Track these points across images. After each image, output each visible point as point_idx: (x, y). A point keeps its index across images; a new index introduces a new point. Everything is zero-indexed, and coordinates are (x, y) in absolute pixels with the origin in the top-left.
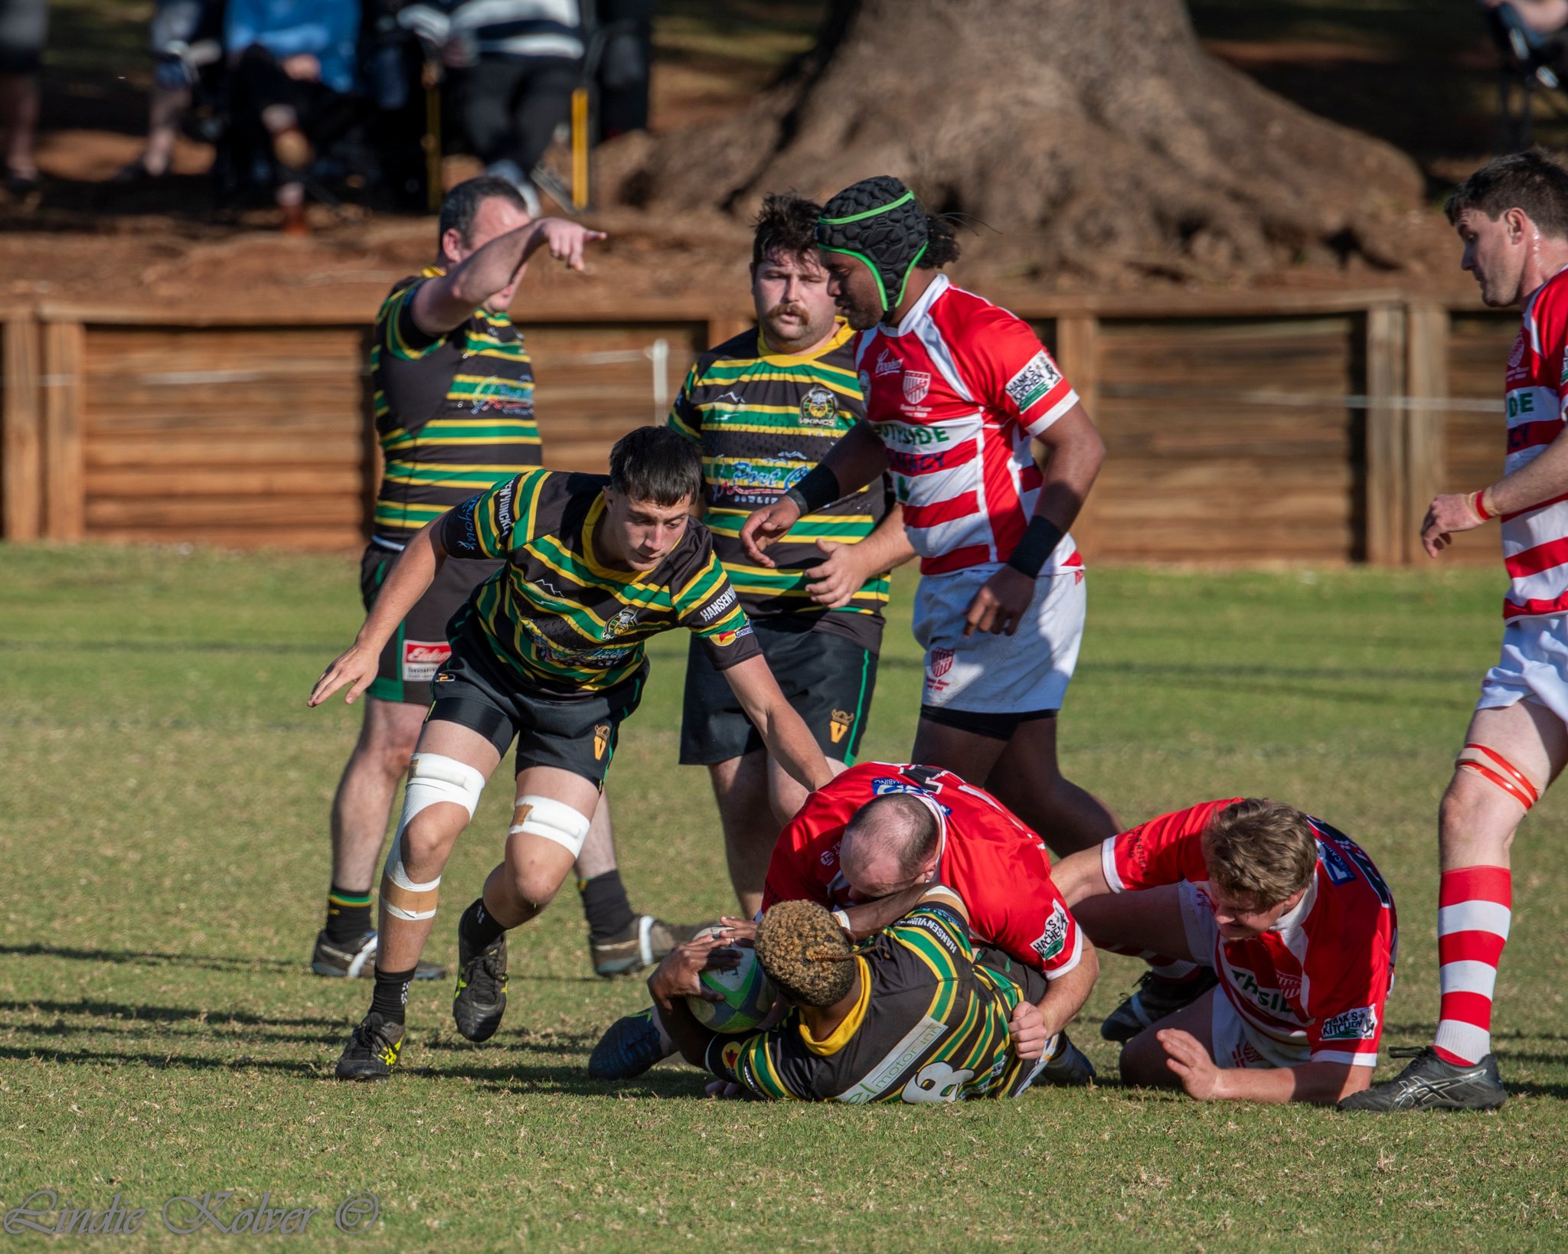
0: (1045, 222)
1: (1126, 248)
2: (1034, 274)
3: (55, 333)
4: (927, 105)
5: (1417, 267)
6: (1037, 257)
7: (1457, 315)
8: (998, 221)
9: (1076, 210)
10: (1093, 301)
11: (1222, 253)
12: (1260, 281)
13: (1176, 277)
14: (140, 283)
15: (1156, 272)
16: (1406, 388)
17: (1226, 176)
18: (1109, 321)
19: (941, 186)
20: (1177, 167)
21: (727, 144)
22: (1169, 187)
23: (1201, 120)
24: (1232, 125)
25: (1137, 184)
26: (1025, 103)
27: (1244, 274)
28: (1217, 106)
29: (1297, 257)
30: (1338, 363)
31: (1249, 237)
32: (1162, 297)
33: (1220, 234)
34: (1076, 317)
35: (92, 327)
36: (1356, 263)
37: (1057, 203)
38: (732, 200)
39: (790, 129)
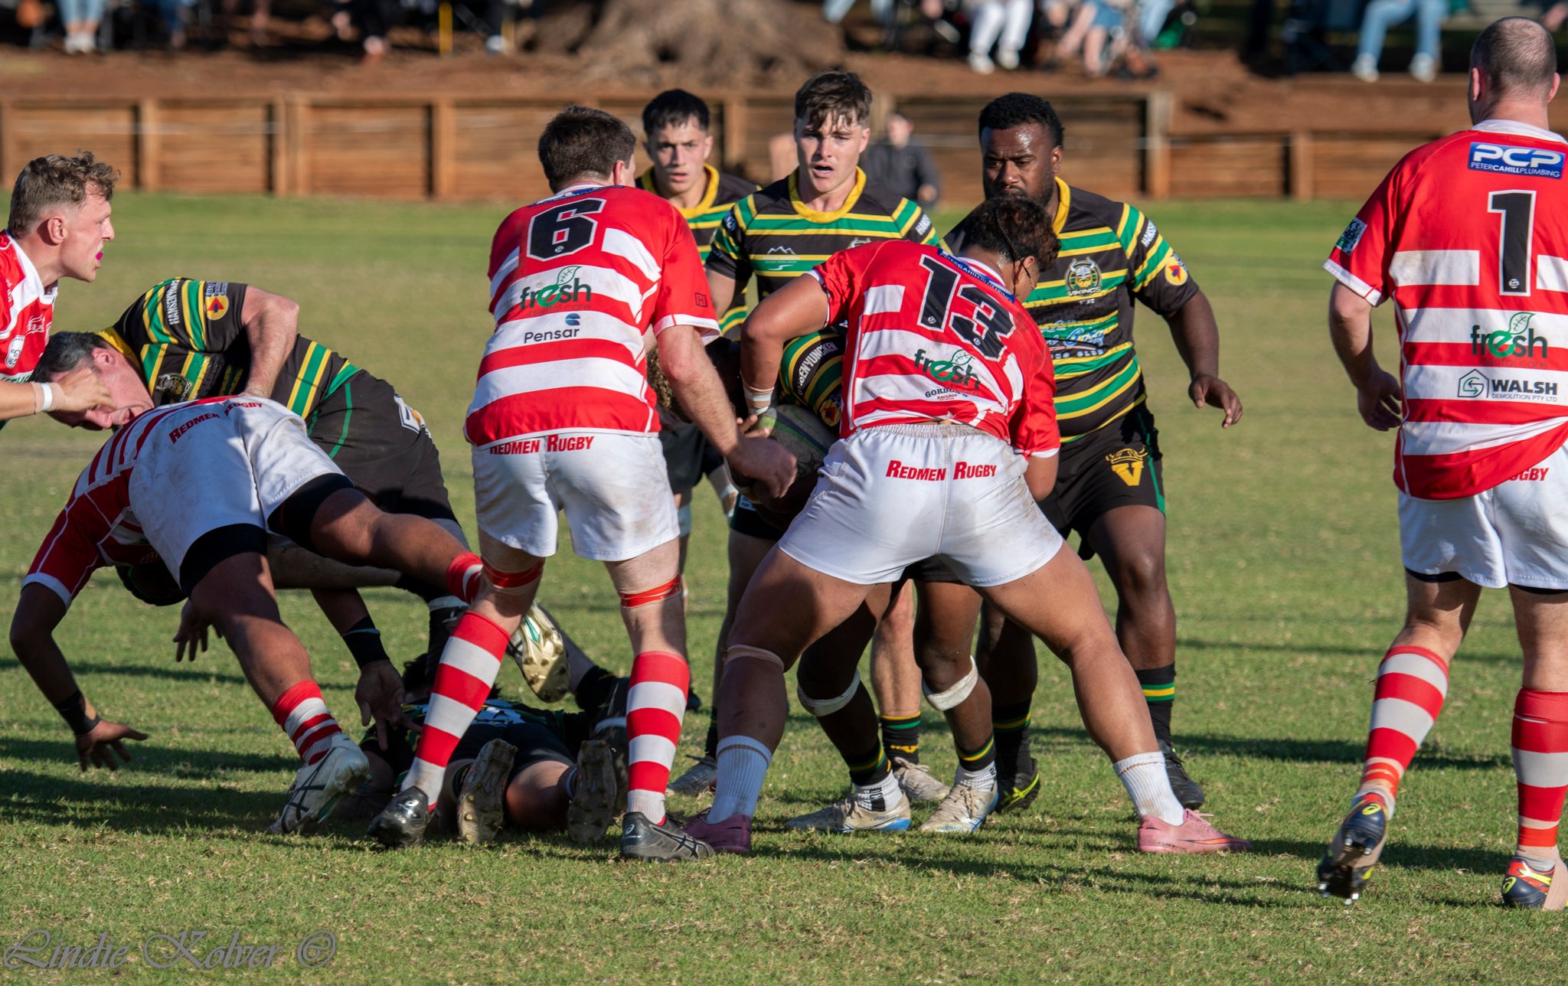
0: (708, 61)
1: (744, 71)
3: (296, 108)
6: (707, 75)
8: (687, 58)
9: (721, 55)
10: (738, 94)
13: (766, 84)
14: (324, 86)
15: (758, 82)
17: (783, 41)
19: (661, 44)
20: (761, 37)
22: (759, 45)
25: (746, 44)
26: (695, 10)
31: (795, 66)
33: (783, 66)
34: (735, 101)
37: (713, 52)
38: (573, 49)
39: (595, 19)
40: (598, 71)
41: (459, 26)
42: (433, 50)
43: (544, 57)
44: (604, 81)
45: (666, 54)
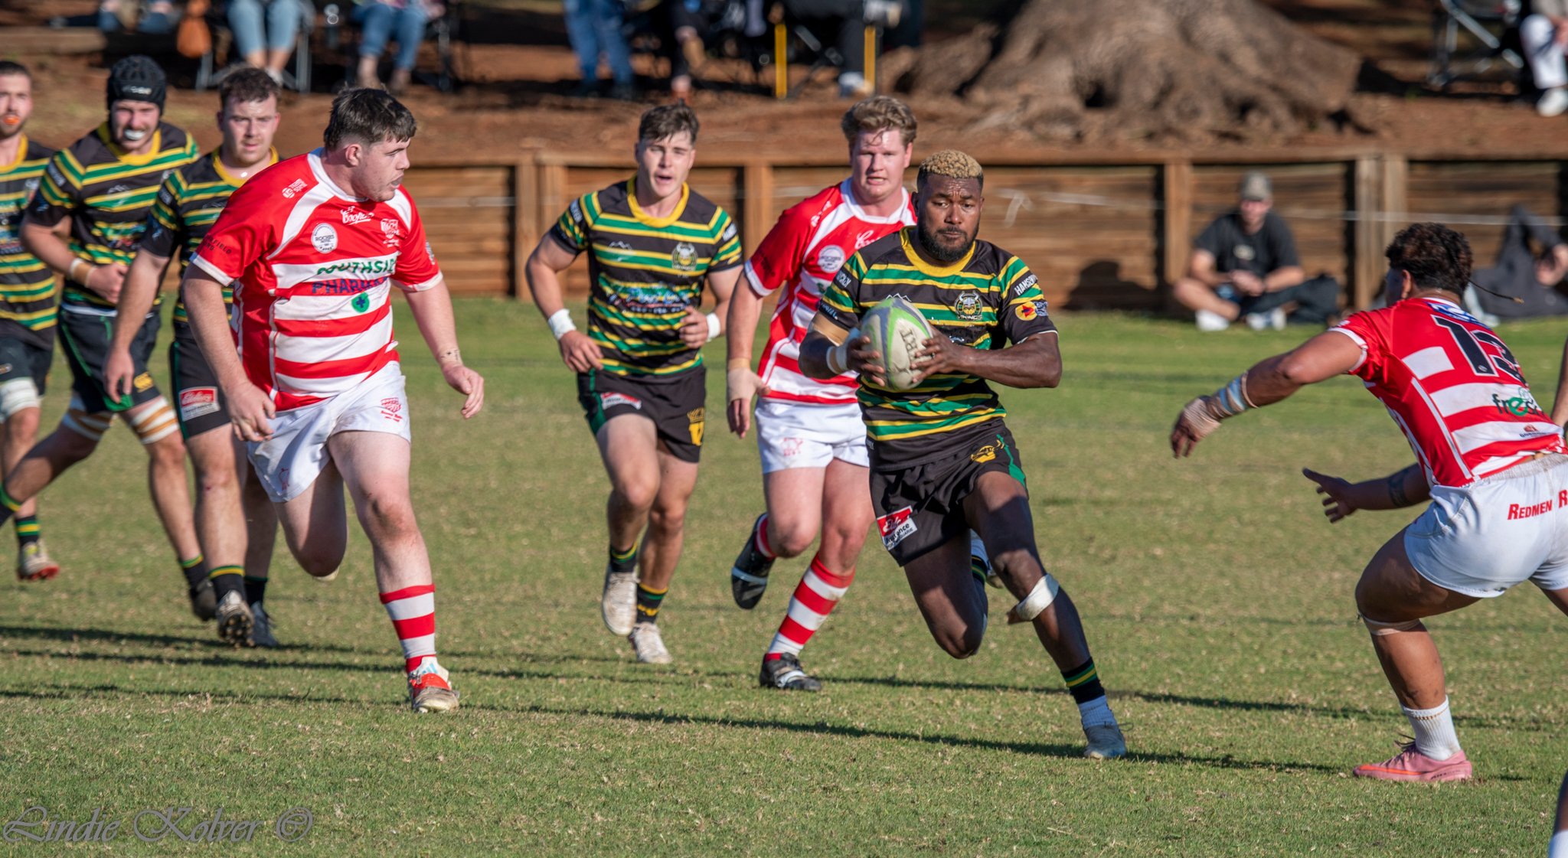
0: (1157, 105)
1: (1207, 120)
2: (1150, 136)
3: (548, 171)
4: (1084, 32)
5: (1386, 134)
6: (1152, 125)
7: (1412, 162)
8: (1128, 102)
9: (1176, 97)
10: (1187, 153)
11: (1266, 124)
12: (1290, 141)
13: (1237, 138)
14: (599, 141)
15: (1225, 136)
16: (1380, 205)
17: (1268, 76)
18: (1198, 164)
19: (1091, 82)
20: (1238, 71)
21: (961, 56)
22: (1233, 83)
23: (1252, 42)
24: (1271, 45)
25: (1214, 81)
26: (1143, 31)
27: (1279, 137)
28: (1263, 34)
29: (1312, 126)
30: (1337, 193)
31: (1282, 113)
32: (1230, 150)
33: (1265, 112)
34: (1178, 163)
35: (571, 168)
36: (1349, 132)
37: (1165, 92)
38: (962, 90)
39: (998, 46)
40: (995, 119)
41: (802, 57)
42: (766, 92)
43: (923, 102)
44: (1005, 130)
45: (1097, 97)
